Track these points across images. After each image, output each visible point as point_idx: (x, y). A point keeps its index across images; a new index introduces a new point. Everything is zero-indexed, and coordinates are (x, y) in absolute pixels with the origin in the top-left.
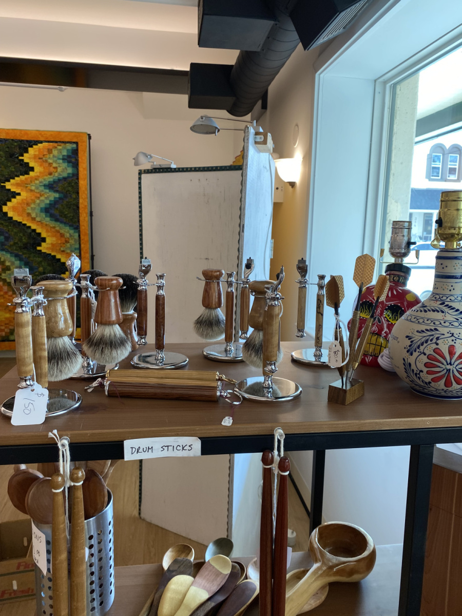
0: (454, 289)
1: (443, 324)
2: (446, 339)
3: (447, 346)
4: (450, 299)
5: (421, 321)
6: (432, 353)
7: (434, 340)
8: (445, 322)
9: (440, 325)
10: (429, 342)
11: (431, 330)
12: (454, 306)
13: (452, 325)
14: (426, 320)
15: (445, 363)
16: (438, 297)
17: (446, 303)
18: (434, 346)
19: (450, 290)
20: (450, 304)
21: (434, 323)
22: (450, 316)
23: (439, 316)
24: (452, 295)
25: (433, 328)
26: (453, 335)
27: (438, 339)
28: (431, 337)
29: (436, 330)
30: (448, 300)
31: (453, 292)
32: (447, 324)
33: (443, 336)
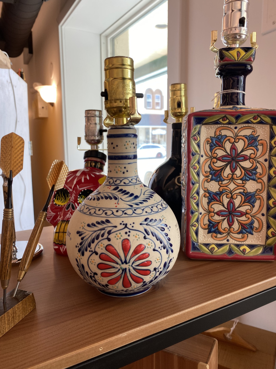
0: (127, 171)
1: (115, 213)
2: (118, 232)
3: (120, 241)
4: (125, 183)
5: (92, 211)
6: (104, 251)
7: (106, 235)
8: (117, 211)
9: (112, 216)
10: (100, 238)
11: (103, 222)
12: (128, 191)
13: (126, 214)
14: (97, 209)
15: (120, 262)
16: (111, 181)
17: (120, 188)
18: (106, 242)
19: (124, 173)
20: (124, 188)
21: (106, 213)
22: (124, 203)
23: (111, 203)
24: (126, 178)
25: (104, 220)
26: (126, 226)
27: (109, 233)
28: (103, 232)
29: (108, 221)
30: (122, 184)
31: (126, 175)
32: (120, 213)
33: (115, 229)
